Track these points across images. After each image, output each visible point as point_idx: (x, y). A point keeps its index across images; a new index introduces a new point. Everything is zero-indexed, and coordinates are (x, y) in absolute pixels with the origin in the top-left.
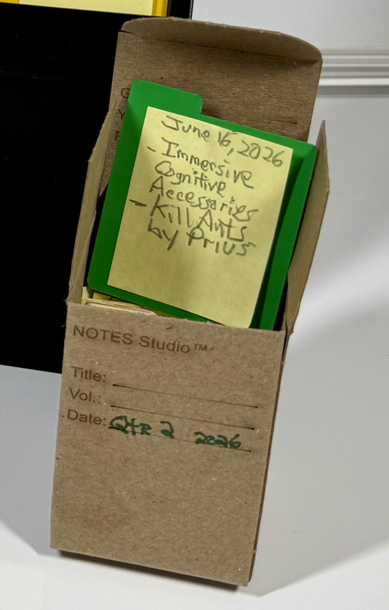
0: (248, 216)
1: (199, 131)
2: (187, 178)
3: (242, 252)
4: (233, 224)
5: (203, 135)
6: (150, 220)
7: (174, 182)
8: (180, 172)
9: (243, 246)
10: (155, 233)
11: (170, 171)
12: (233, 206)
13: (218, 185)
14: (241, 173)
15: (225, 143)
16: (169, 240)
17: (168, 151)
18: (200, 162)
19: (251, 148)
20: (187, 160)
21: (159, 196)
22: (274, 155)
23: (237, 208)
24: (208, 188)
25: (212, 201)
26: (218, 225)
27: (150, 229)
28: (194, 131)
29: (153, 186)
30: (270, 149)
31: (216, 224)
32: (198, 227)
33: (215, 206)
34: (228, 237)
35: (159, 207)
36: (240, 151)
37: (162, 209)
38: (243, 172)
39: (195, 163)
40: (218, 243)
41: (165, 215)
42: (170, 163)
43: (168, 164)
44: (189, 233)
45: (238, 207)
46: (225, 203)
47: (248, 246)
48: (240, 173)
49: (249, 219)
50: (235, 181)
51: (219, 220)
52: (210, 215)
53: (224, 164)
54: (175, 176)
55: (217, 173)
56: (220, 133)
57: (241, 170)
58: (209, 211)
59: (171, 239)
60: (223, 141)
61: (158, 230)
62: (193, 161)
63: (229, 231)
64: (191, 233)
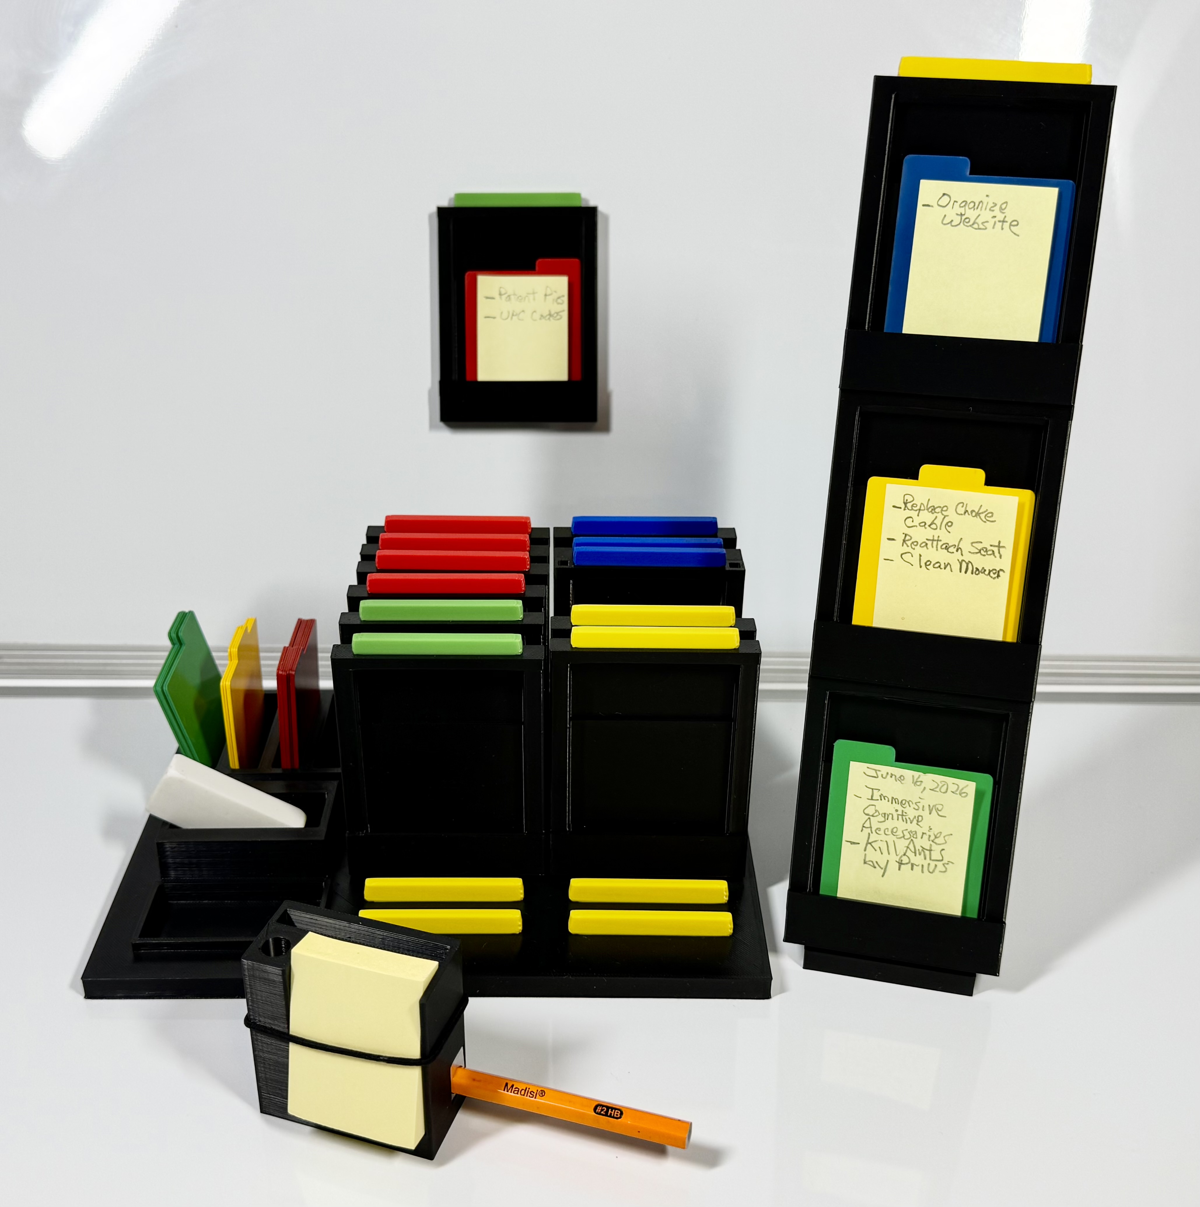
0: (945, 840)
1: (896, 776)
2: (890, 816)
3: (944, 869)
4: (933, 848)
5: (899, 779)
6: (864, 855)
7: (880, 821)
8: (884, 812)
9: (943, 864)
10: (870, 865)
11: (876, 812)
12: (931, 833)
13: (917, 818)
14: (935, 806)
15: (918, 783)
16: (882, 868)
17: (872, 796)
18: (900, 801)
19: (940, 785)
20: (888, 801)
21: (869, 834)
22: (960, 789)
23: (934, 835)
24: (909, 821)
25: (913, 832)
26: (920, 850)
27: (865, 863)
28: (891, 777)
29: (863, 827)
30: (956, 784)
32: (905, 855)
33: (916, 835)
34: (930, 859)
35: (870, 843)
36: (932, 788)
37: (872, 844)
38: (937, 804)
39: (896, 803)
40: (923, 866)
41: (876, 849)
42: (875, 806)
43: (874, 807)
44: (898, 861)
45: (936, 834)
46: (924, 832)
47: (948, 864)
48: (933, 806)
49: (946, 842)
50: (930, 814)
51: (921, 847)
52: (913, 843)
53: (920, 800)
54: (880, 815)
55: (914, 808)
56: (913, 776)
57: (934, 804)
58: (912, 840)
59: (884, 868)
61: (872, 862)
62: (894, 801)
63: (930, 854)
64: (899, 860)
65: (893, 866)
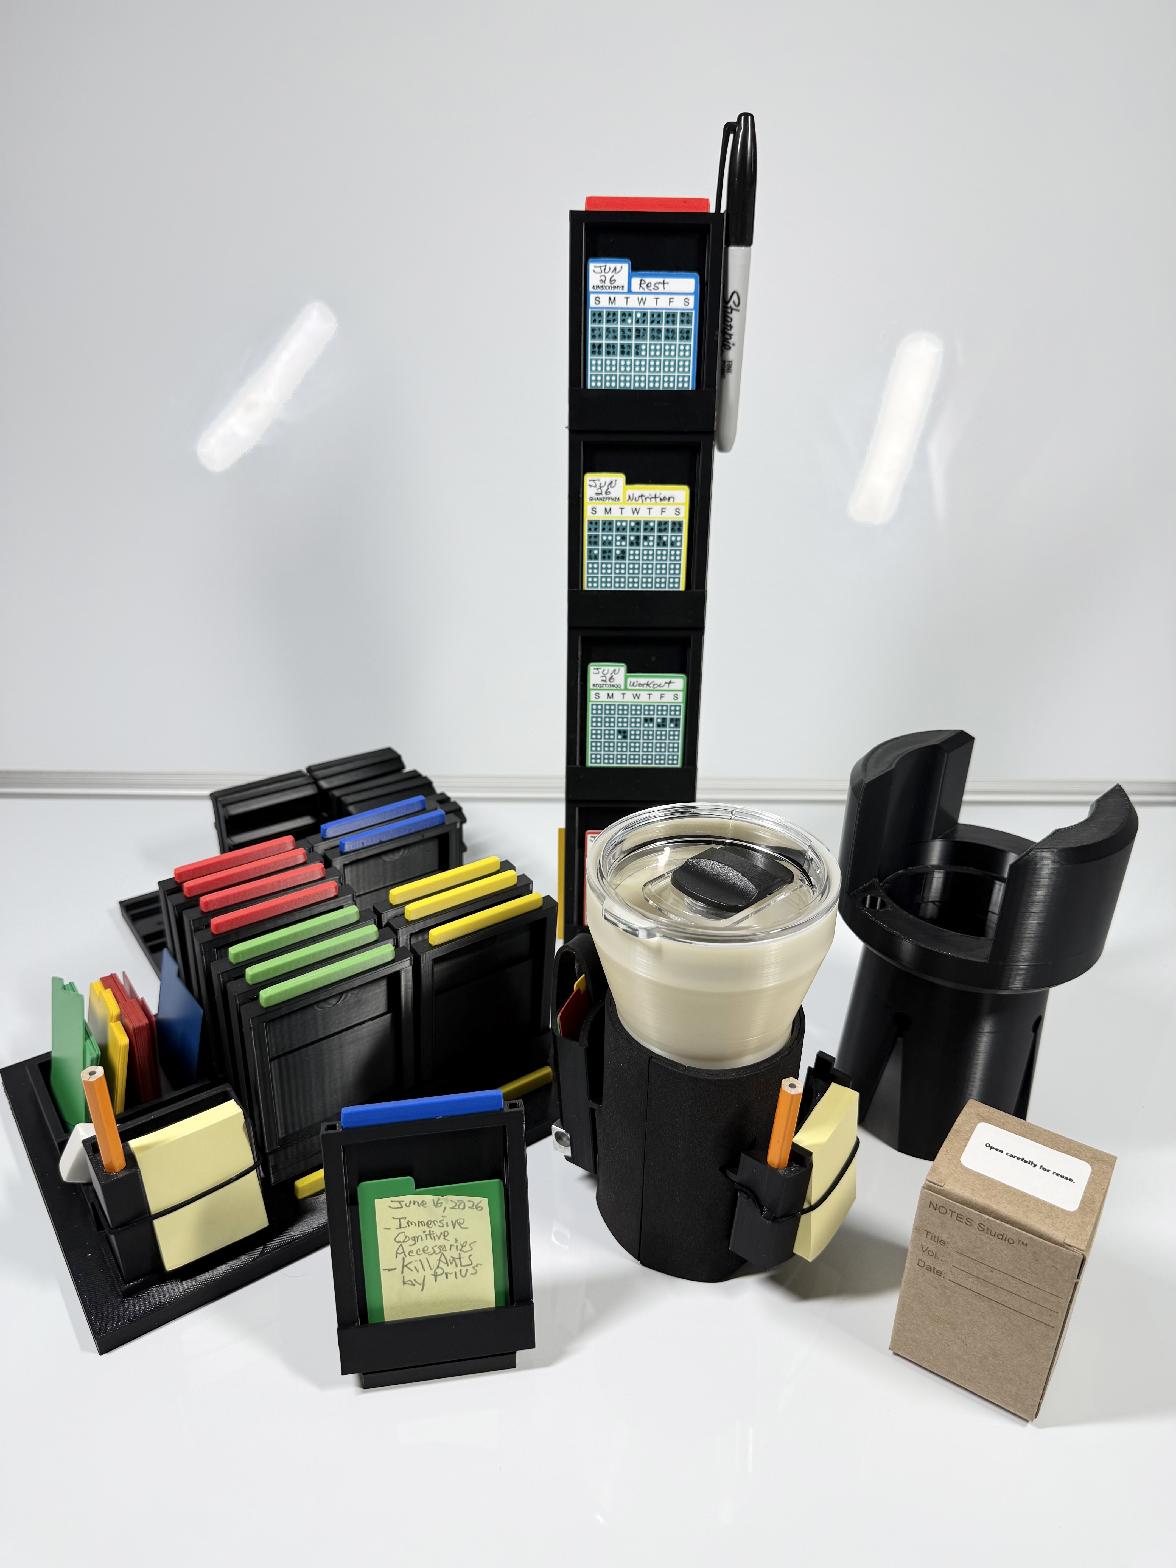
0: (471, 1247)
1: (418, 1203)
2: (420, 1238)
3: (474, 1271)
4: (461, 1256)
5: (422, 1204)
6: (402, 1277)
7: (411, 1244)
8: (413, 1236)
9: (473, 1268)
10: (409, 1284)
11: (406, 1238)
12: (458, 1244)
13: (443, 1234)
14: (457, 1221)
15: (439, 1205)
16: (420, 1284)
17: (400, 1225)
18: (426, 1223)
19: (458, 1204)
20: (416, 1225)
21: (404, 1258)
22: (475, 1204)
24: (437, 1238)
25: (442, 1246)
26: (451, 1260)
27: (404, 1283)
28: (414, 1204)
29: (397, 1253)
30: (472, 1201)
31: (450, 1260)
32: (438, 1267)
33: (446, 1248)
34: (461, 1266)
35: (406, 1266)
36: (451, 1207)
37: (408, 1266)
38: (458, 1220)
39: (422, 1225)
40: (455, 1273)
41: (412, 1269)
43: (404, 1234)
44: (433, 1274)
45: (462, 1244)
46: (452, 1244)
47: (476, 1266)
49: (472, 1249)
50: (454, 1228)
51: (452, 1257)
52: (444, 1255)
53: (443, 1219)
54: (411, 1240)
55: (439, 1226)
56: (433, 1200)
57: (456, 1219)
58: (442, 1253)
60: (437, 1204)
61: (411, 1281)
62: (420, 1224)
63: (460, 1261)
64: (434, 1272)
65: (430, 1279)
